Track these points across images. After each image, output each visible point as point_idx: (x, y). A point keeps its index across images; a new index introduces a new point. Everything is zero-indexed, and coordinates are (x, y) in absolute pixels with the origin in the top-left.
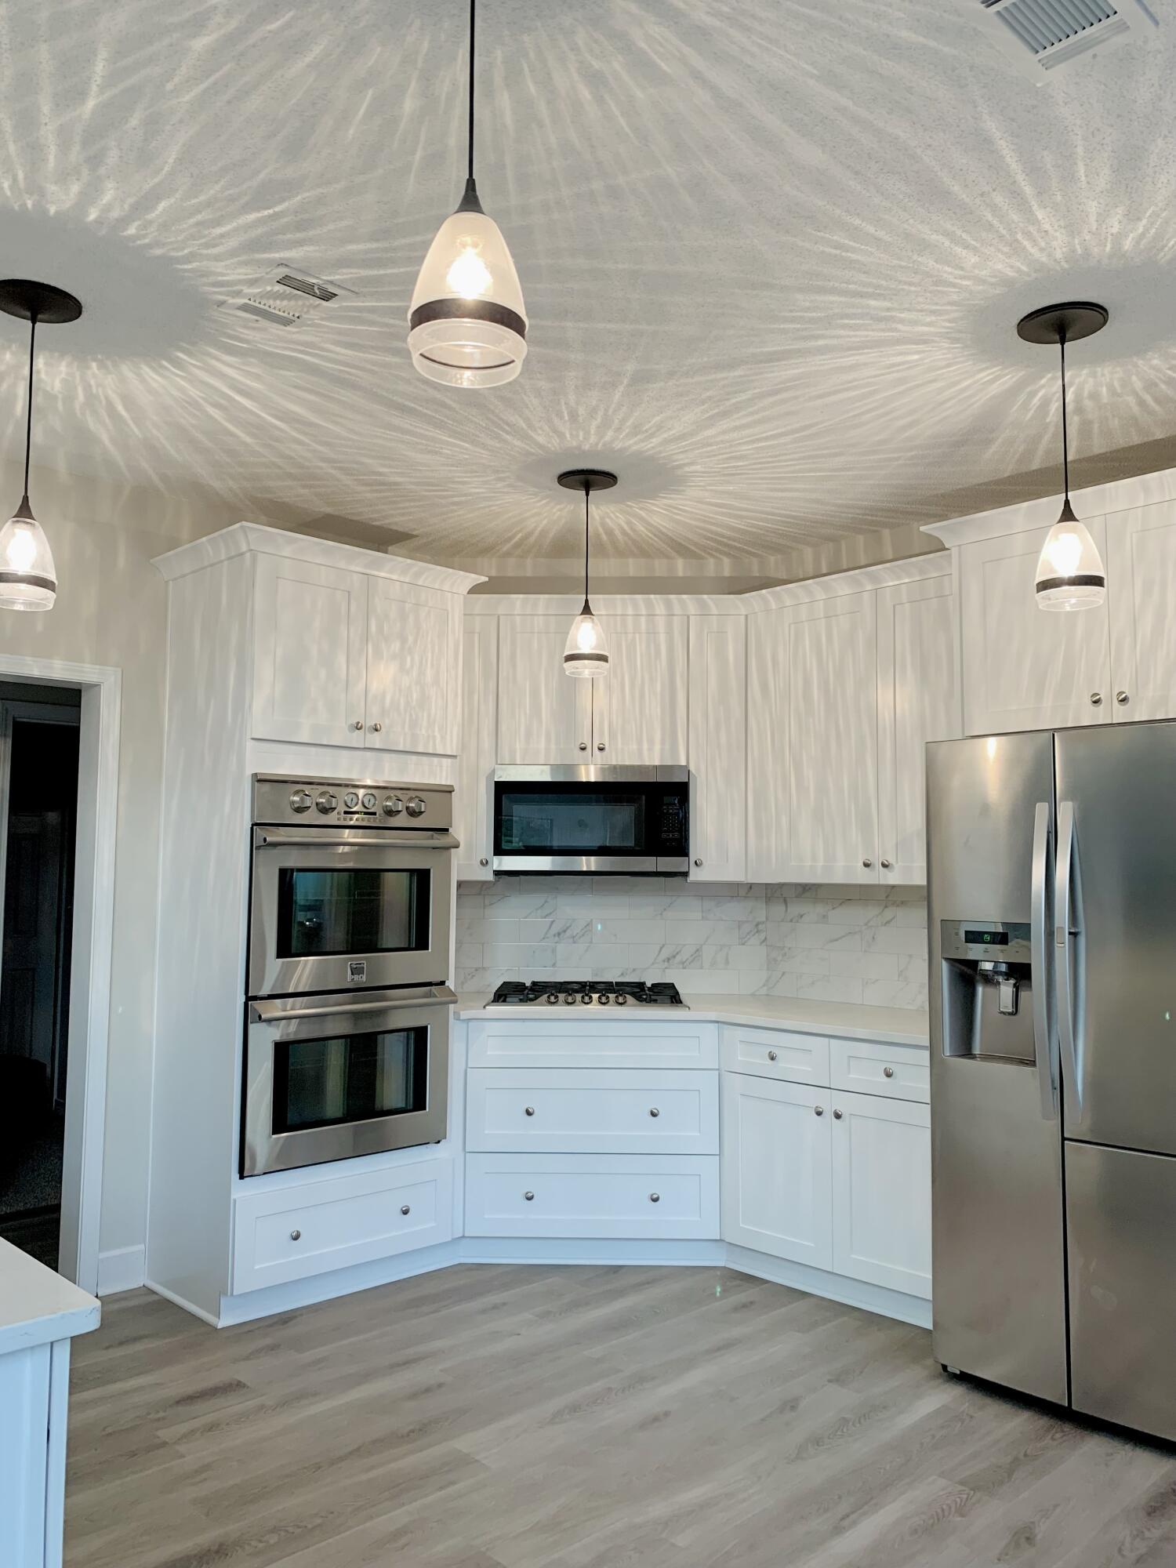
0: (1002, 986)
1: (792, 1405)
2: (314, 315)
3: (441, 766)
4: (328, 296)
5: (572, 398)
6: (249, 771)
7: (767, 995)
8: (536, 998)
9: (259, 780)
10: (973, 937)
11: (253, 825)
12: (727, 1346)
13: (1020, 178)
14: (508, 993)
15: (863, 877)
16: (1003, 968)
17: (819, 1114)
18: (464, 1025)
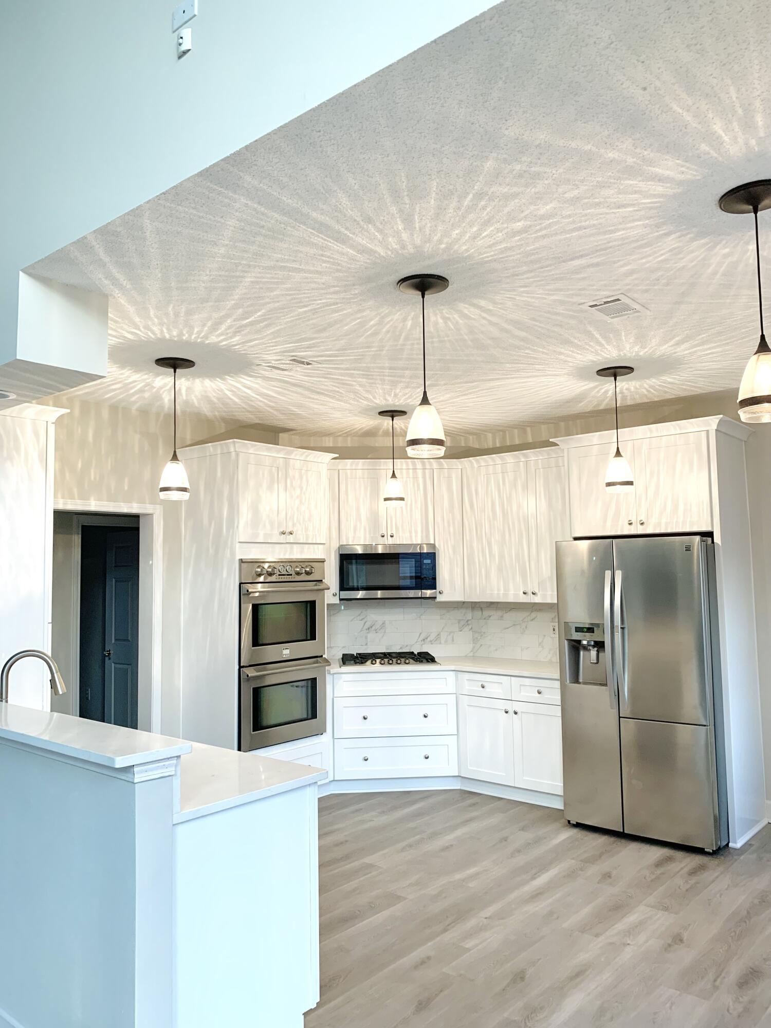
0: (591, 651)
1: (505, 839)
2: (298, 369)
3: (318, 549)
4: (308, 364)
5: (398, 391)
6: (238, 557)
7: (473, 656)
8: (366, 662)
9: (242, 561)
10: (578, 630)
11: (240, 584)
12: (470, 820)
13: (601, 339)
14: (348, 659)
15: (523, 599)
16: (592, 643)
17: (507, 712)
18: (331, 676)
